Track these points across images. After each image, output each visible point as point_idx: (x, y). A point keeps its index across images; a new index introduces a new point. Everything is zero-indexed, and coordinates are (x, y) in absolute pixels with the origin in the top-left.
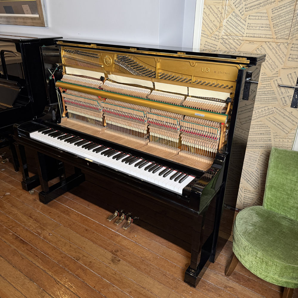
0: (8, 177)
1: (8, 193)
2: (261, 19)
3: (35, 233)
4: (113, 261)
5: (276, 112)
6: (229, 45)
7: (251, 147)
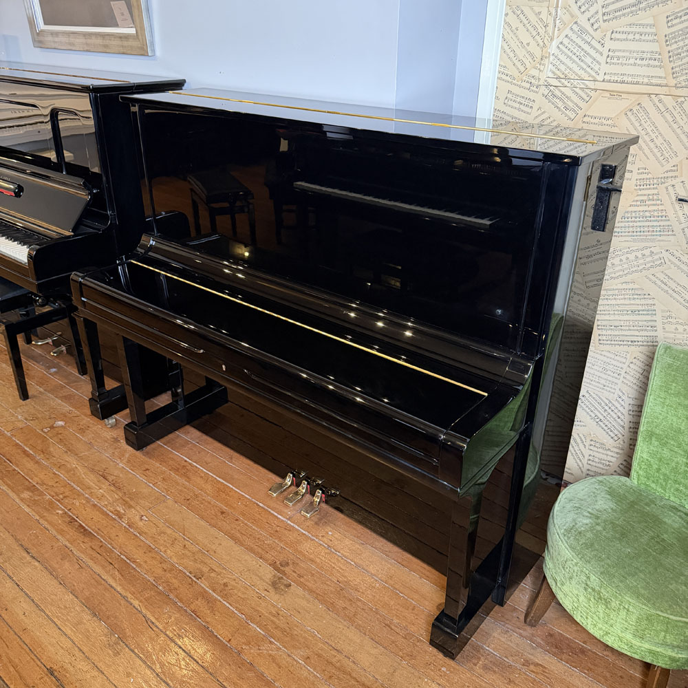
0: (62, 387)
1: (61, 423)
2: (640, 40)
3: (110, 514)
4: (274, 584)
5: (670, 261)
6: (561, 99)
7: (609, 342)
